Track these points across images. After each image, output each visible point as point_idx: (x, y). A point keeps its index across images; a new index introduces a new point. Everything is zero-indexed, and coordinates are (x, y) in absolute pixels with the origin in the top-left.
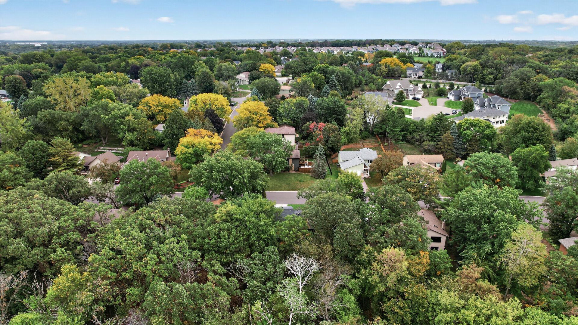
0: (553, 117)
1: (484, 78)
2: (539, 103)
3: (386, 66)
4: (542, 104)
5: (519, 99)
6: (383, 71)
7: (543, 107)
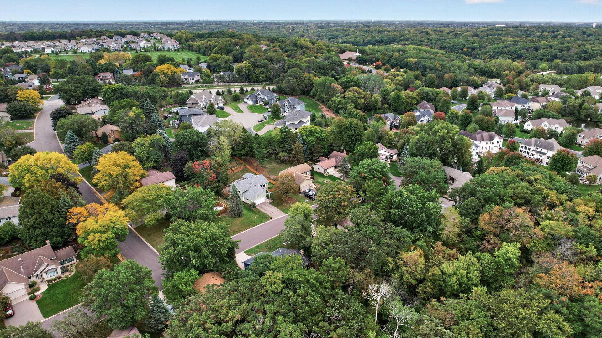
0: (329, 108)
1: (258, 77)
2: (314, 96)
3: (164, 74)
4: (316, 98)
5: (297, 95)
6: (164, 81)
7: (318, 100)
